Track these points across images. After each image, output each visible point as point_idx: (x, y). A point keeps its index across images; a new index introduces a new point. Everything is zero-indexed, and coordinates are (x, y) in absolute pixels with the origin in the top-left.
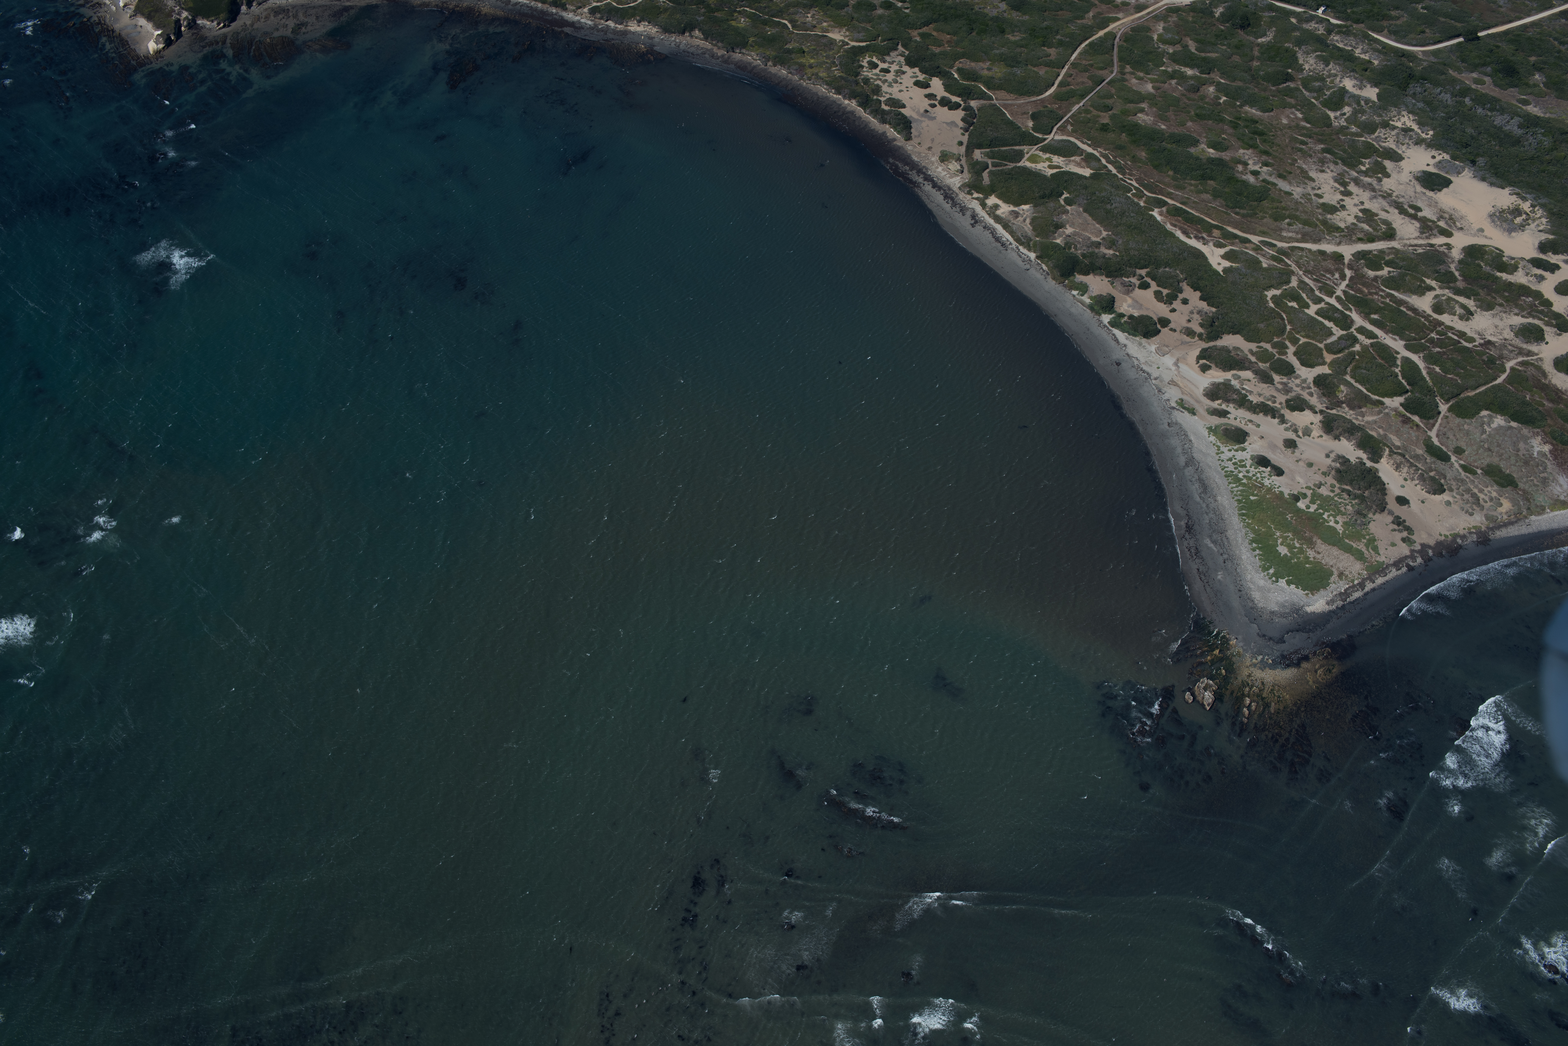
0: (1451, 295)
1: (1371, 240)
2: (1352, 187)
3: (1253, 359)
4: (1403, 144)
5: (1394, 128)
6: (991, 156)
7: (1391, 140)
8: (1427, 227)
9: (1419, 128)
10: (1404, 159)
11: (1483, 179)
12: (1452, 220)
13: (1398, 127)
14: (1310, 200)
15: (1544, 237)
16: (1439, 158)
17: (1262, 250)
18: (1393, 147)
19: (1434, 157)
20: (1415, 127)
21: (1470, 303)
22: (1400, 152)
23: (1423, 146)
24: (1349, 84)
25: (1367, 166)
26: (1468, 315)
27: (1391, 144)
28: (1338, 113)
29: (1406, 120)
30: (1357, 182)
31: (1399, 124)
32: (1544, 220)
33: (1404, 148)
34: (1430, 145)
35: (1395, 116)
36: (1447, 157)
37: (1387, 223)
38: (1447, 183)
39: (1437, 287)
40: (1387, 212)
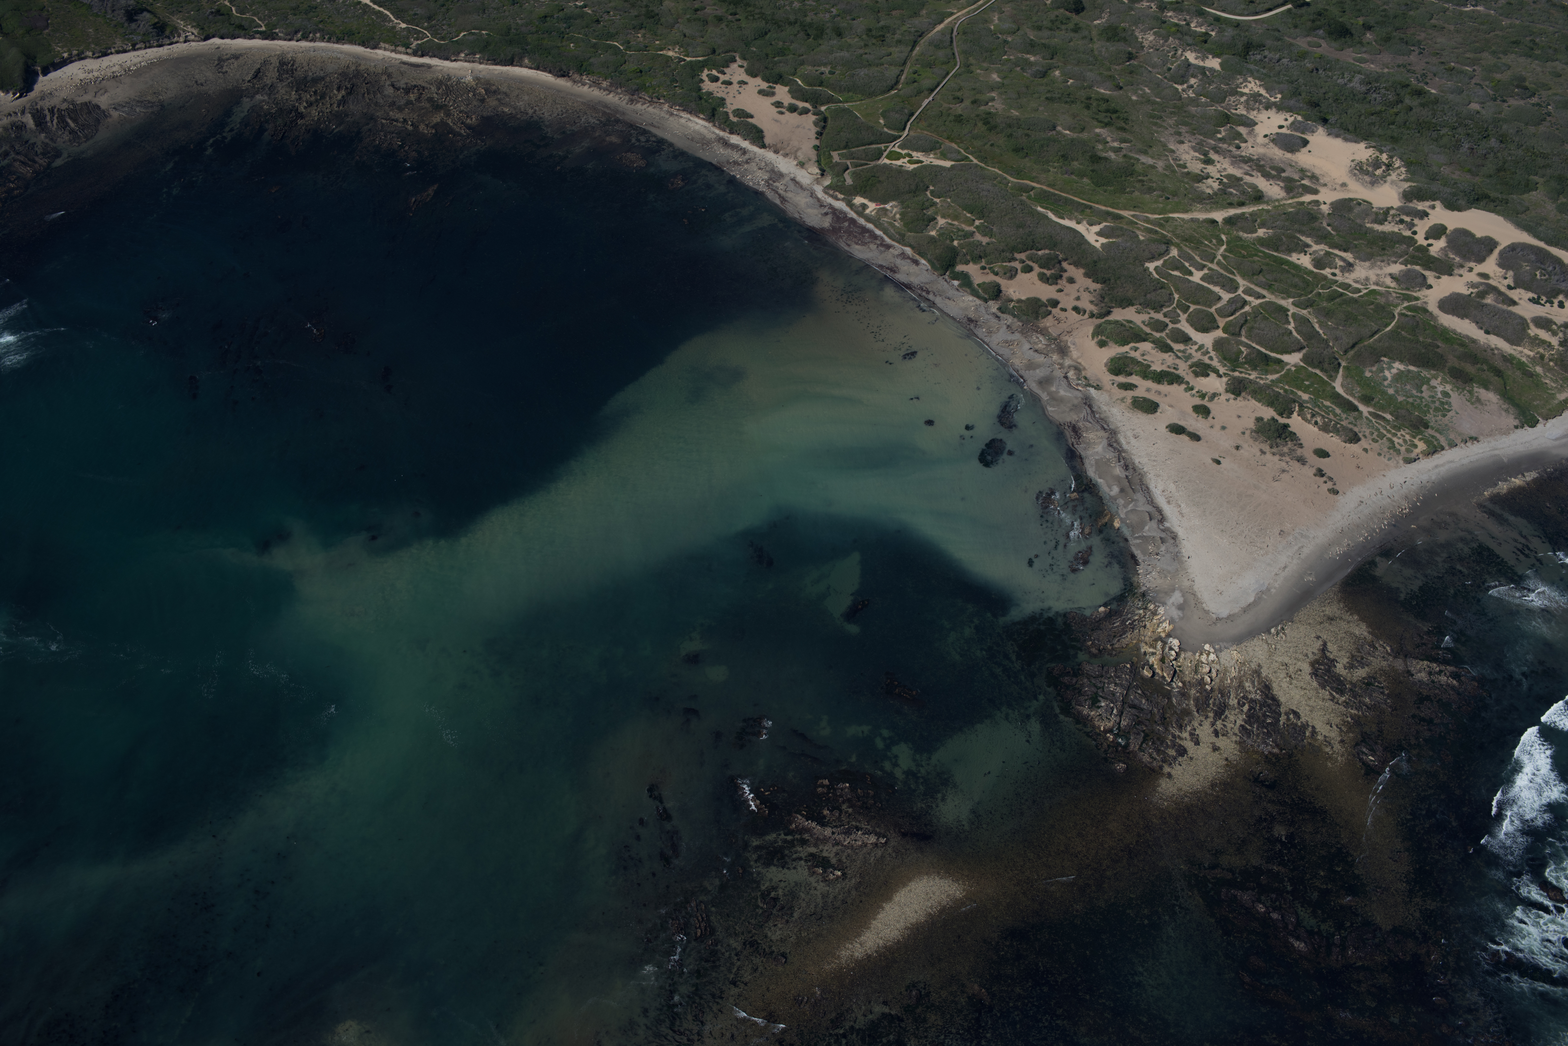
0: (1328, 250)
1: (1241, 204)
2: (1213, 156)
3: (1148, 330)
4: (1254, 110)
5: (1242, 94)
6: (851, 157)
7: (1241, 107)
8: (1291, 187)
9: (1267, 93)
10: (1257, 124)
11: (1337, 136)
12: (1314, 178)
13: (1246, 94)
14: (1174, 171)
15: (1406, 185)
16: (1291, 120)
17: (1137, 224)
18: (1245, 113)
19: (1286, 120)
20: (1263, 92)
21: (1349, 256)
22: (1252, 117)
23: (1274, 110)
24: (1191, 57)
25: (1223, 134)
26: (1349, 267)
27: (1241, 111)
28: (1185, 86)
29: (1252, 86)
30: (1217, 151)
31: (1246, 91)
32: (1403, 169)
33: (1255, 112)
34: (1280, 108)
35: (1242, 83)
36: (1299, 118)
37: (1255, 187)
38: (1305, 143)
39: (1312, 244)
40: (1252, 176)
